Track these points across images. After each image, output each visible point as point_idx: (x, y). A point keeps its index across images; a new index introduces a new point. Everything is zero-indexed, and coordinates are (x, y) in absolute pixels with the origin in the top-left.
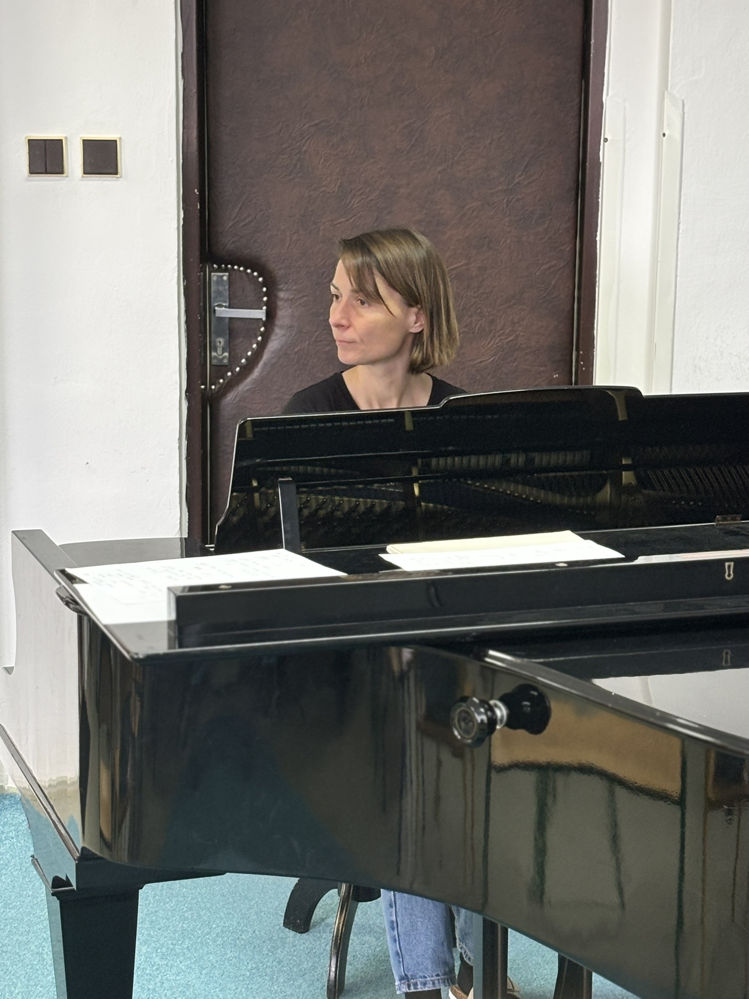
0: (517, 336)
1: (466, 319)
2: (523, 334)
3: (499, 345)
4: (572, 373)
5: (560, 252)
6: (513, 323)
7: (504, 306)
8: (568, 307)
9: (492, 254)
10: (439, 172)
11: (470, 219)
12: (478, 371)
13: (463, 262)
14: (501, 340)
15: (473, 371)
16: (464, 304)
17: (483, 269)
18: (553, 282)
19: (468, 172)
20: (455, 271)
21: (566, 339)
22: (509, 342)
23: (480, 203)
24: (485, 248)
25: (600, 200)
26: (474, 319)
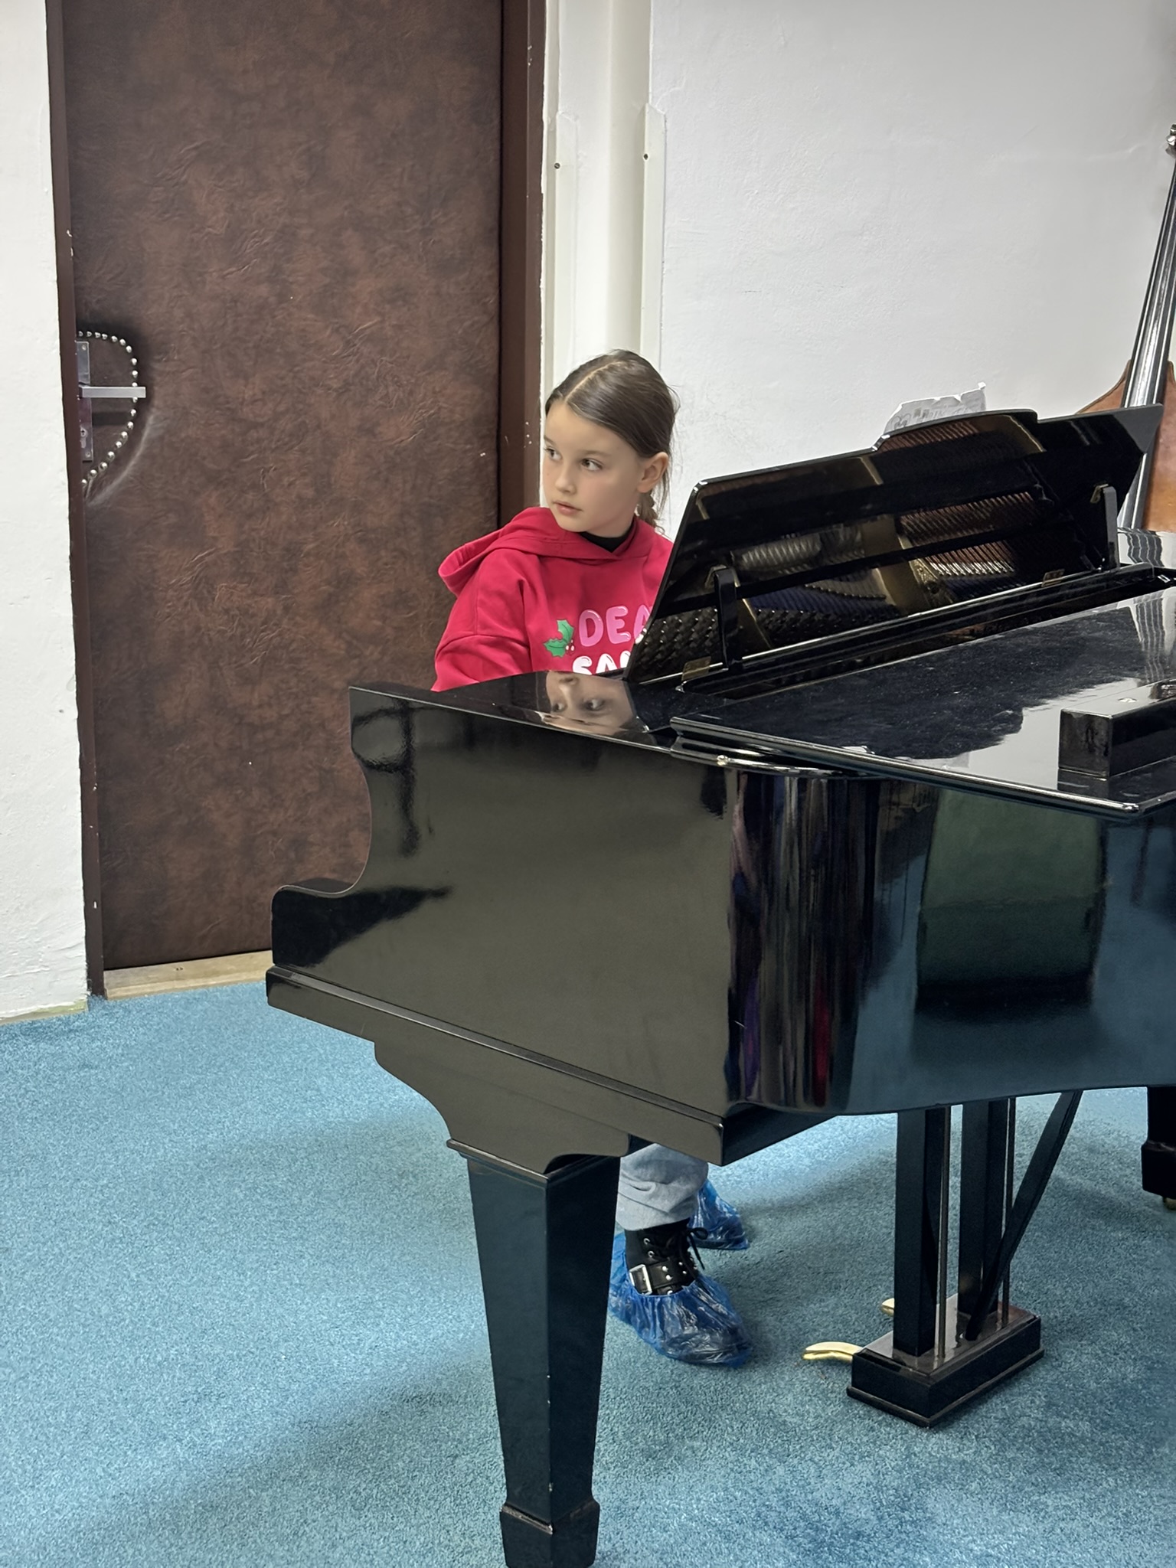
0: (440, 408)
1: (382, 391)
2: (445, 405)
3: (419, 419)
4: (498, 450)
5: (485, 304)
6: (434, 392)
7: (424, 373)
8: (494, 371)
9: (409, 309)
10: (346, 208)
11: (382, 266)
12: (397, 453)
13: (377, 319)
14: (422, 413)
15: (391, 453)
16: (379, 372)
17: (399, 327)
18: (477, 341)
19: (378, 207)
20: (368, 332)
21: (492, 410)
22: (430, 416)
23: (393, 246)
24: (400, 303)
25: (543, 240)
26: (391, 389)
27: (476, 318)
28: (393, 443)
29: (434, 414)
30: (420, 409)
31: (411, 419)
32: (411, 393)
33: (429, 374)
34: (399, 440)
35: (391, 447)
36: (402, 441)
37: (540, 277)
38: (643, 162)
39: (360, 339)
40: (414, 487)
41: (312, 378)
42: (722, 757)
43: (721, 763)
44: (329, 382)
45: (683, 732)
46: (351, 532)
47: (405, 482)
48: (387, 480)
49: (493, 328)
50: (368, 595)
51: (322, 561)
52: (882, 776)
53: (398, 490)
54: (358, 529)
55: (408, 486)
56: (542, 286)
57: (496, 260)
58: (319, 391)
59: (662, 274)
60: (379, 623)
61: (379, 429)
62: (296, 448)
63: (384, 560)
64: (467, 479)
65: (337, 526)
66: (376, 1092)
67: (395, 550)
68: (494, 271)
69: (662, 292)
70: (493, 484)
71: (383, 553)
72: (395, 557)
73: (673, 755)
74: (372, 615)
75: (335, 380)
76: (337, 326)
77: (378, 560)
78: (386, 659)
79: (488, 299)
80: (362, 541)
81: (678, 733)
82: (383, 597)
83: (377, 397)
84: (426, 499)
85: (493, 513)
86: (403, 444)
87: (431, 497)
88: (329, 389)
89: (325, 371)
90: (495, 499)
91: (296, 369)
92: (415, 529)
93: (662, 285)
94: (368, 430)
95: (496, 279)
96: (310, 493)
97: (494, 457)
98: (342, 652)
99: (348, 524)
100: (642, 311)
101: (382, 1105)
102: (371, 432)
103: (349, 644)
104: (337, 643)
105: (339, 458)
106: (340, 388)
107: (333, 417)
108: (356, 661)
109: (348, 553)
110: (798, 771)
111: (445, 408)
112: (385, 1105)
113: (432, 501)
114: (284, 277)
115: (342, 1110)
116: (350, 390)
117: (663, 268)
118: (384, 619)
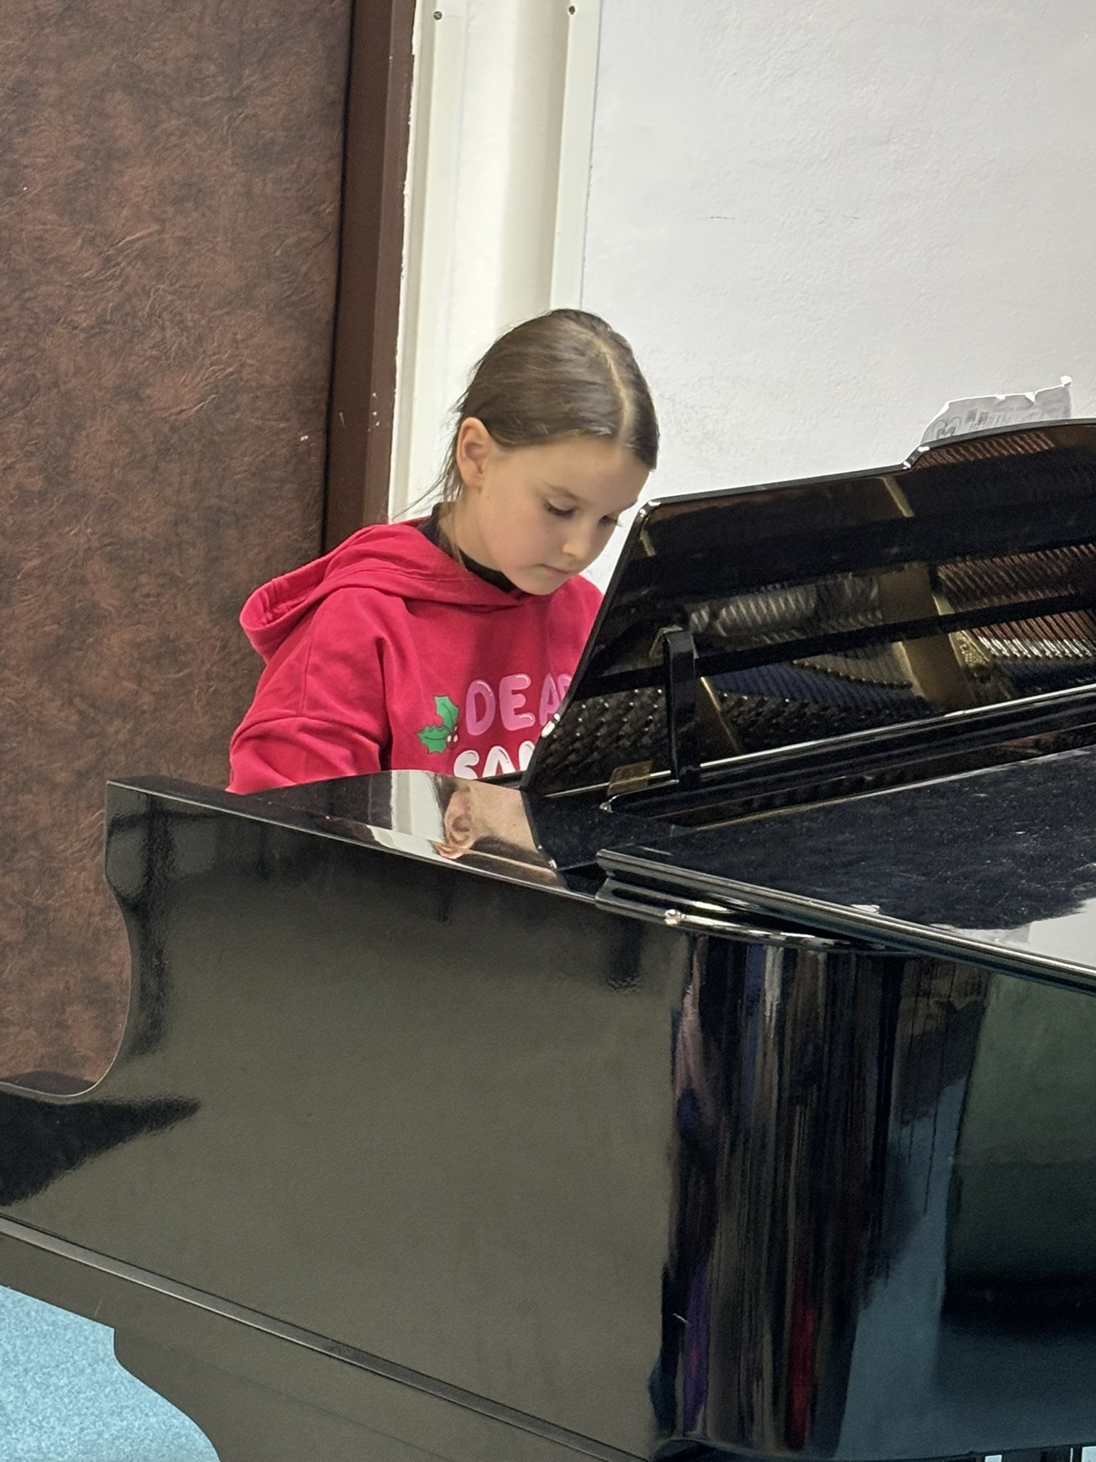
0: (243, 365)
1: (155, 334)
2: (249, 361)
3: (211, 380)
4: (328, 431)
5: (317, 214)
6: (235, 341)
7: (219, 312)
8: (326, 316)
9: (203, 215)
10: (114, 60)
11: (165, 149)
12: (173, 429)
13: (155, 227)
14: (214, 372)
15: (166, 428)
16: (153, 305)
17: (187, 242)
18: (304, 269)
19: (165, 63)
20: (138, 245)
21: (321, 372)
22: (228, 376)
23: (184, 120)
24: (189, 205)
25: (412, 123)
26: (169, 333)
27: (304, 234)
28: (167, 414)
29: (232, 374)
30: (212, 365)
31: (198, 379)
32: (200, 339)
33: (228, 313)
34: (174, 410)
35: (165, 420)
36: (182, 411)
37: (404, 179)
38: (568, 18)
39: (128, 255)
40: (196, 482)
41: (49, 311)
42: (672, 912)
43: (671, 922)
44: (75, 318)
45: (615, 871)
46: (96, 544)
47: (183, 473)
48: (156, 469)
49: (328, 253)
50: (117, 641)
51: (49, 588)
52: (911, 952)
53: (170, 484)
54: (107, 541)
55: (188, 479)
56: (407, 192)
57: (338, 149)
58: (59, 329)
59: (589, 186)
60: (131, 686)
61: (148, 391)
62: (20, 414)
63: (145, 590)
64: (277, 474)
65: (75, 534)
66: (92, 1414)
67: (164, 574)
68: (334, 166)
69: (587, 209)
70: (317, 484)
71: (143, 579)
72: (162, 586)
73: (598, 906)
74: (122, 673)
75: (84, 315)
76: (93, 234)
77: (134, 590)
78: (140, 740)
79: (323, 206)
80: (111, 558)
81: (608, 873)
82: (139, 646)
83: (149, 343)
84: (213, 501)
85: (315, 526)
86: (184, 416)
87: (221, 497)
88: (75, 328)
89: (69, 301)
90: (318, 507)
91: (27, 295)
92: (194, 545)
93: (587, 200)
94: (132, 392)
95: (337, 179)
96: (37, 483)
97: (322, 442)
98: (73, 728)
99: (93, 533)
100: (557, 238)
101: (100, 1434)
102: (135, 396)
103: (81, 713)
104: (63, 714)
105: (84, 433)
106: (92, 327)
107: (78, 371)
108: (92, 742)
109: (90, 577)
110: (783, 939)
111: (251, 365)
112: (106, 1436)
113: (225, 504)
114: (16, 157)
115: (38, 1439)
116: (106, 332)
117: (590, 176)
118: (139, 679)
